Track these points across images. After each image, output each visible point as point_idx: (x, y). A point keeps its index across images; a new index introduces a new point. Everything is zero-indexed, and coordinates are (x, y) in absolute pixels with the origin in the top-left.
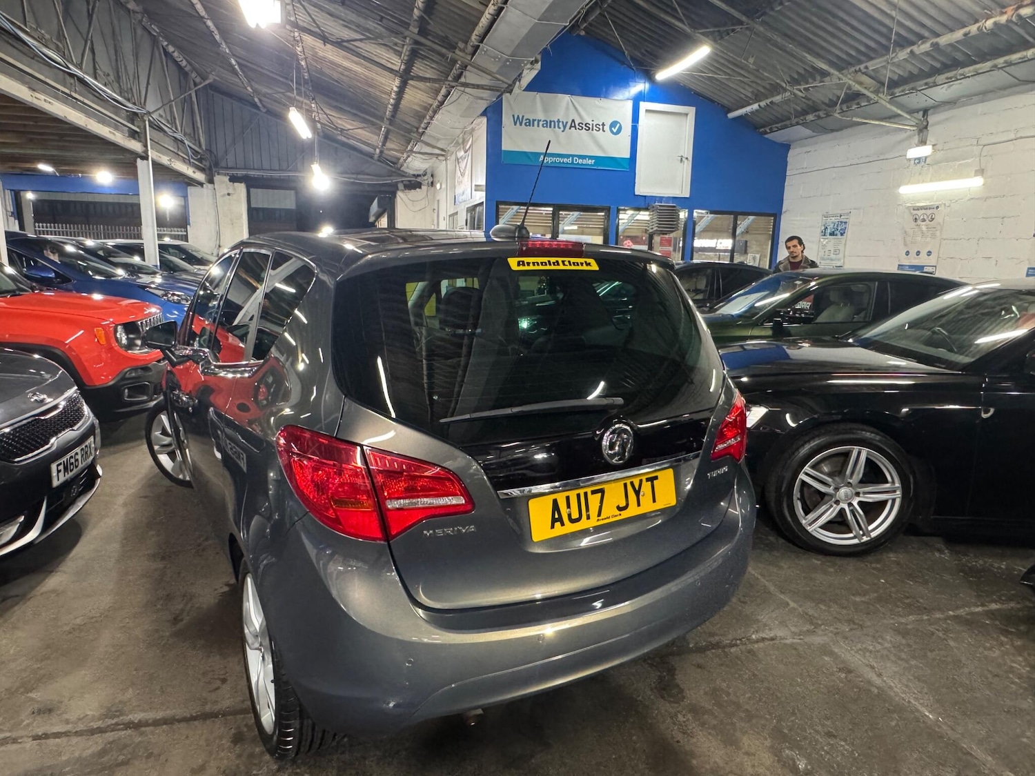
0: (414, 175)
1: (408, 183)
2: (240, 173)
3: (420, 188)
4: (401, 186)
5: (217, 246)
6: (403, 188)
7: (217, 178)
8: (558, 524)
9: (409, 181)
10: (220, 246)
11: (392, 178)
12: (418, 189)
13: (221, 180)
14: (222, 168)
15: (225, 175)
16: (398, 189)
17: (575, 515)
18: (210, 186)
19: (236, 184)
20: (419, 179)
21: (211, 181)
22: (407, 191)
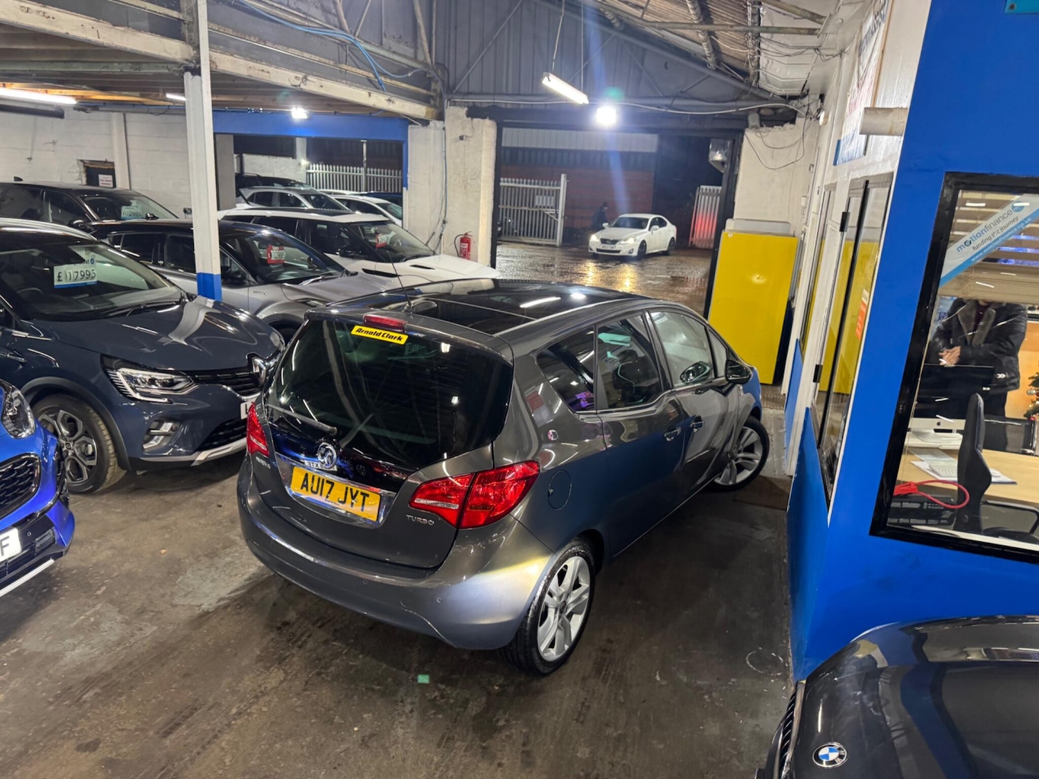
0: (784, 97)
1: (770, 112)
2: (485, 101)
3: (793, 122)
4: (753, 119)
5: (441, 222)
6: (757, 123)
7: (450, 111)
8: (304, 488)
9: (774, 109)
10: (444, 222)
11: (739, 103)
12: (788, 126)
13: (456, 114)
14: (458, 93)
15: (461, 105)
16: (747, 126)
17: (315, 489)
18: (439, 124)
19: (476, 120)
20: (793, 105)
21: (440, 117)
22: (764, 129)
